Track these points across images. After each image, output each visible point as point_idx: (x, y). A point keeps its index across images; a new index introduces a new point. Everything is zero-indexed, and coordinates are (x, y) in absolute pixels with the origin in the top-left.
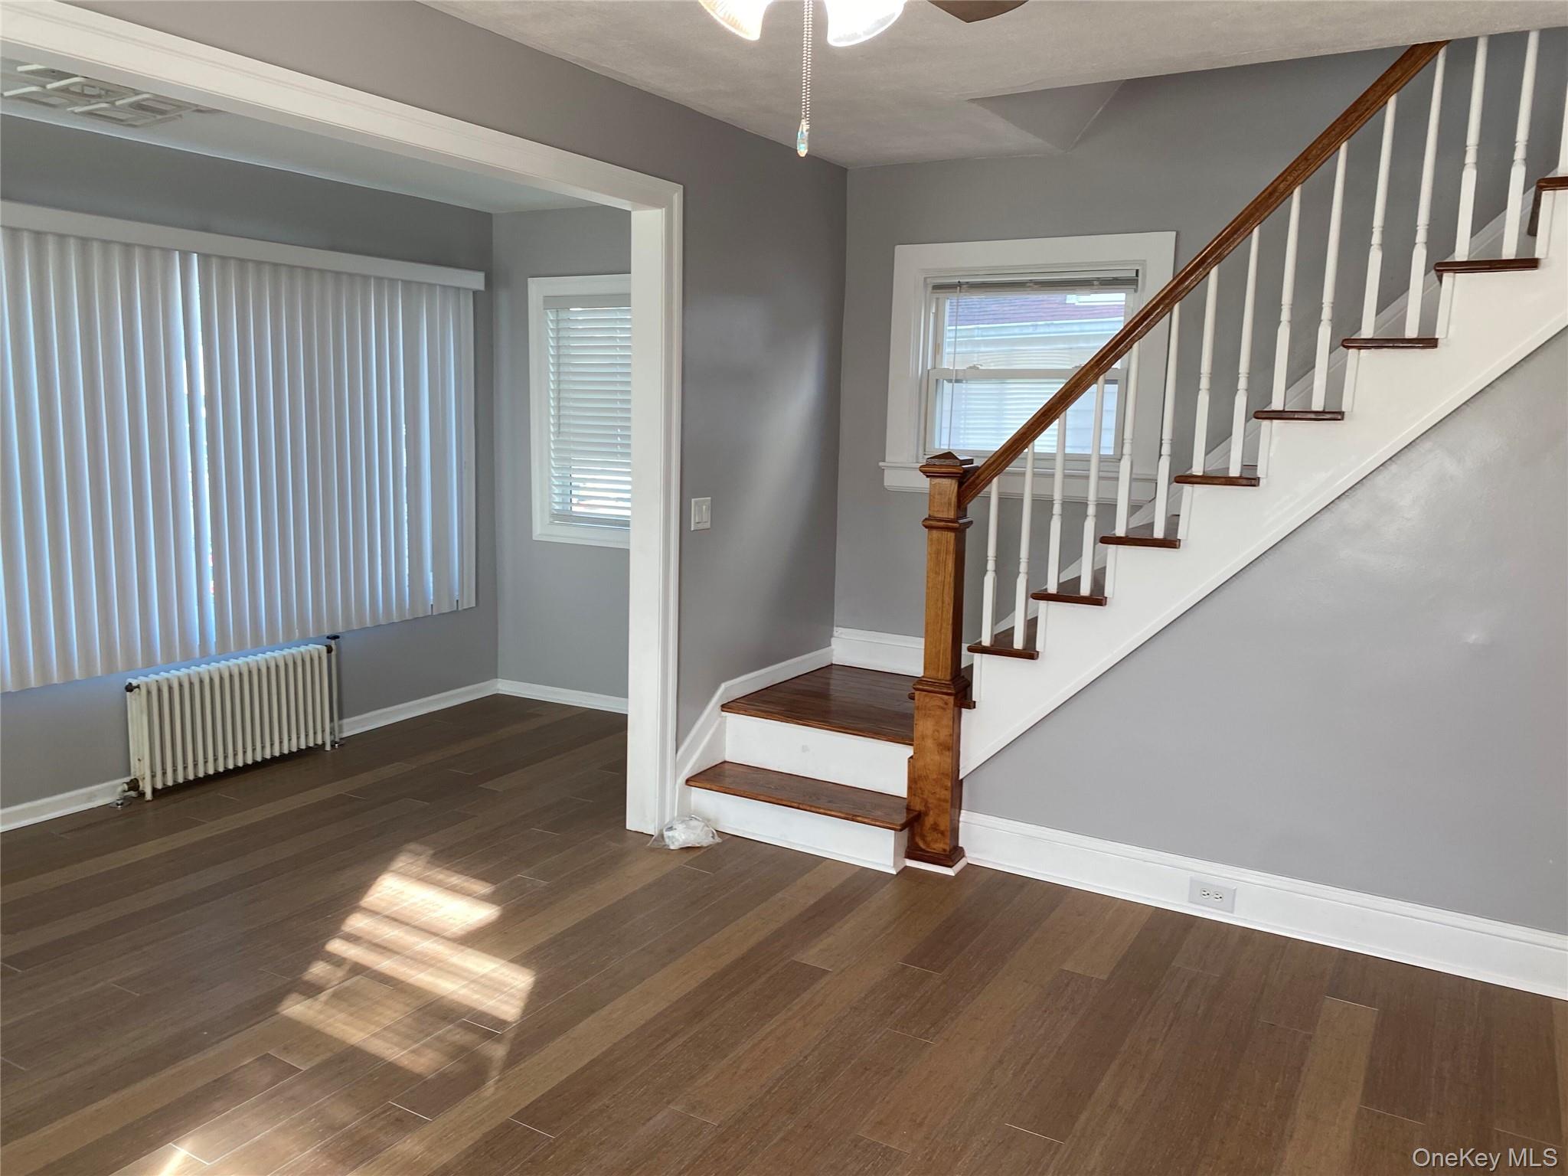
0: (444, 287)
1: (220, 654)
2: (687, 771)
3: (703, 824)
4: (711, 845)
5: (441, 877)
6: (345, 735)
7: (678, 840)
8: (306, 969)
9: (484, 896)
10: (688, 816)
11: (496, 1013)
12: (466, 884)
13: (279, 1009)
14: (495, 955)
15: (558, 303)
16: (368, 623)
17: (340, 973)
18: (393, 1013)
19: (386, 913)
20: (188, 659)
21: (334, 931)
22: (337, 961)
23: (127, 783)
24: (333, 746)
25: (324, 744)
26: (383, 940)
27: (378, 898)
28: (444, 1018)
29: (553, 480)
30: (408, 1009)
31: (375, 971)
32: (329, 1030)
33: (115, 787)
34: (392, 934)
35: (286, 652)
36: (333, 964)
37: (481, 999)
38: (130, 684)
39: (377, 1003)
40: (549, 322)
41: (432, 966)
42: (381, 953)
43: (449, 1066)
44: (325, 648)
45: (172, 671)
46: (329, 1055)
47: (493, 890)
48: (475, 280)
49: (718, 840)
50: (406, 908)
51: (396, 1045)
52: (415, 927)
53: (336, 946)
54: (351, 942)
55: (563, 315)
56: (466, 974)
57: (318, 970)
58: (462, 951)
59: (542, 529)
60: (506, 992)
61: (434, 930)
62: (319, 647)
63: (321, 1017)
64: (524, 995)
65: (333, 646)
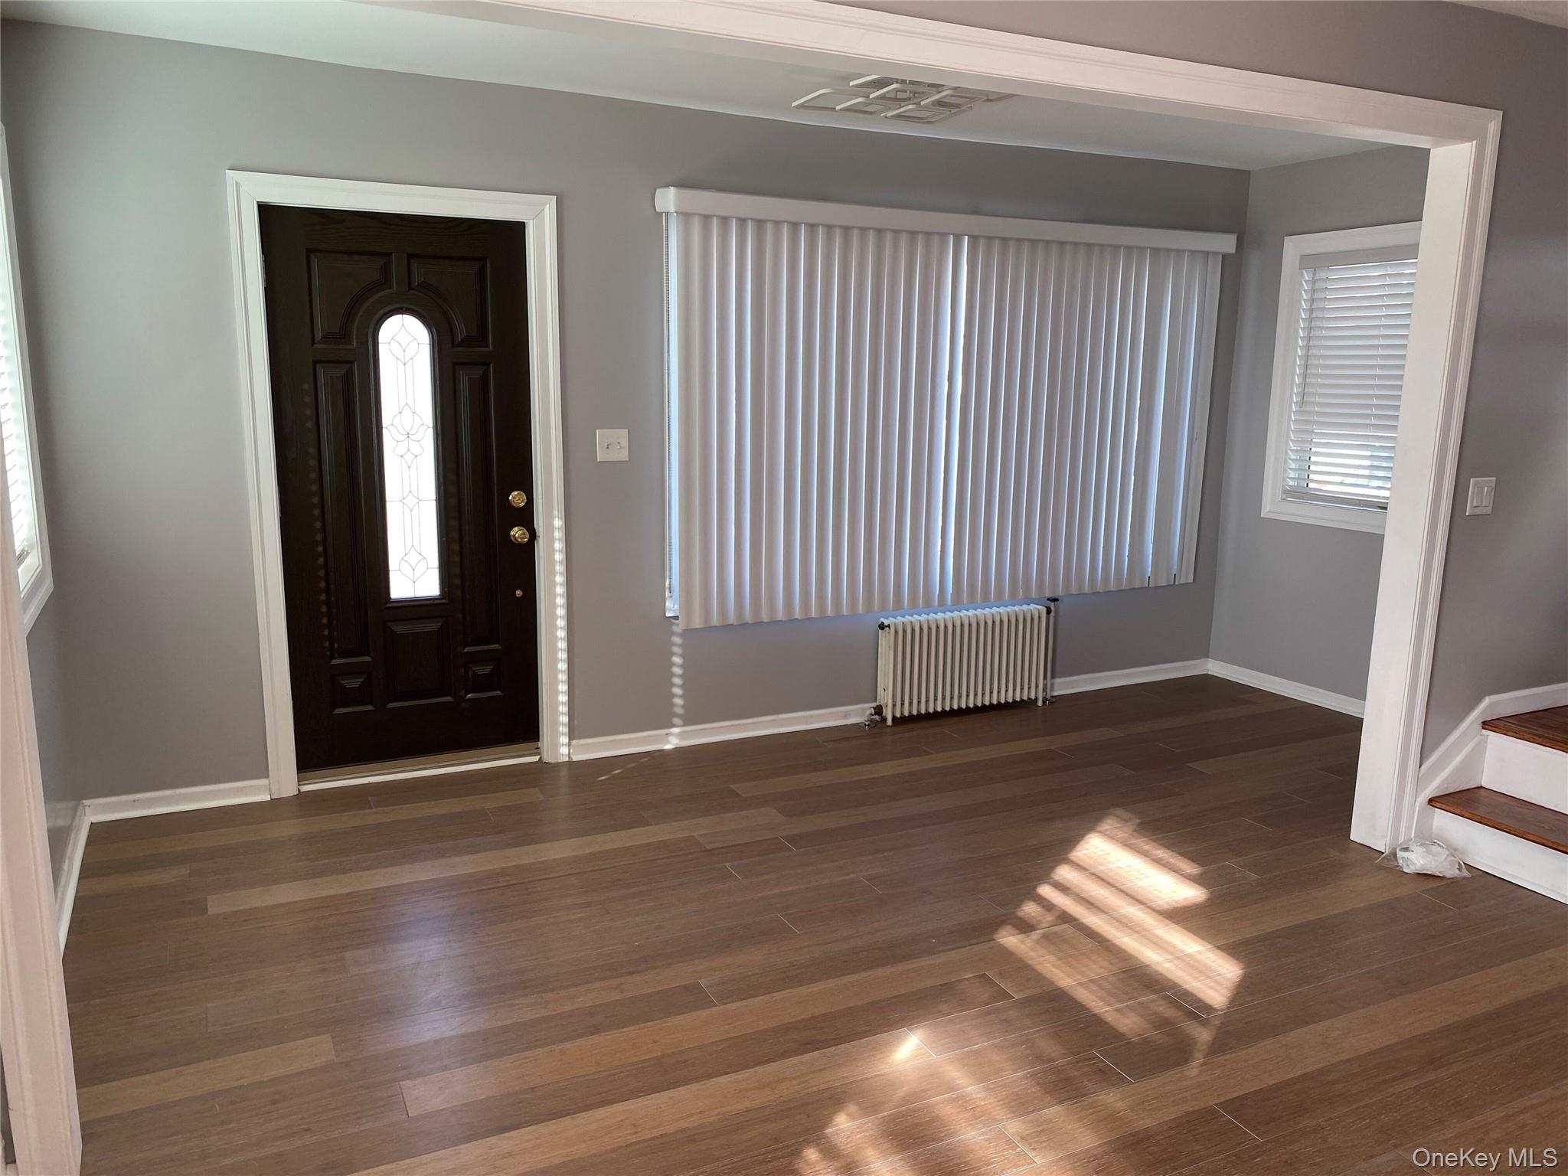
0: (1193, 252)
1: (954, 605)
2: (1431, 790)
3: (1447, 853)
4: (1456, 878)
5: (1147, 847)
6: (1056, 693)
7: (1414, 864)
8: (1019, 906)
9: (1190, 875)
10: (1428, 839)
11: (1201, 995)
12: (1172, 860)
13: (996, 936)
14: (1202, 938)
15: (1314, 262)
16: (1086, 590)
17: (1049, 918)
18: (1099, 968)
19: (1093, 871)
20: (928, 606)
21: (1045, 876)
22: (1048, 906)
23: (874, 708)
24: (1044, 702)
25: (1036, 699)
26: (1090, 896)
27: (1085, 854)
28: (1149, 987)
29: (1290, 453)
30: (1113, 968)
31: (1082, 923)
32: (1039, 968)
33: (864, 709)
34: (1097, 892)
35: (1010, 609)
36: (1044, 907)
37: (1186, 978)
38: (883, 623)
39: (1084, 954)
40: (1304, 283)
41: (1137, 932)
42: (1088, 908)
43: (1151, 1033)
44: (1045, 609)
45: (915, 616)
46: (1038, 991)
47: (1199, 872)
48: (1227, 243)
49: (1465, 873)
50: (1111, 870)
51: (1102, 999)
52: (1121, 891)
53: (1045, 890)
54: (1060, 890)
55: (1321, 275)
56: (1171, 949)
57: (1030, 909)
58: (1167, 925)
59: (1271, 505)
60: (1211, 978)
61: (1139, 898)
62: (1040, 607)
63: (1032, 954)
64: (1229, 985)
65: (1052, 608)
